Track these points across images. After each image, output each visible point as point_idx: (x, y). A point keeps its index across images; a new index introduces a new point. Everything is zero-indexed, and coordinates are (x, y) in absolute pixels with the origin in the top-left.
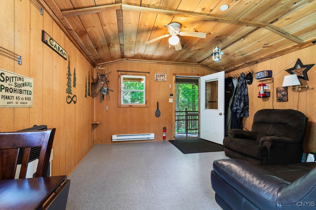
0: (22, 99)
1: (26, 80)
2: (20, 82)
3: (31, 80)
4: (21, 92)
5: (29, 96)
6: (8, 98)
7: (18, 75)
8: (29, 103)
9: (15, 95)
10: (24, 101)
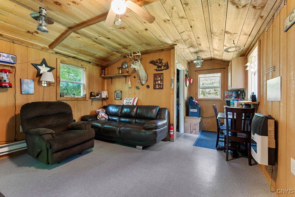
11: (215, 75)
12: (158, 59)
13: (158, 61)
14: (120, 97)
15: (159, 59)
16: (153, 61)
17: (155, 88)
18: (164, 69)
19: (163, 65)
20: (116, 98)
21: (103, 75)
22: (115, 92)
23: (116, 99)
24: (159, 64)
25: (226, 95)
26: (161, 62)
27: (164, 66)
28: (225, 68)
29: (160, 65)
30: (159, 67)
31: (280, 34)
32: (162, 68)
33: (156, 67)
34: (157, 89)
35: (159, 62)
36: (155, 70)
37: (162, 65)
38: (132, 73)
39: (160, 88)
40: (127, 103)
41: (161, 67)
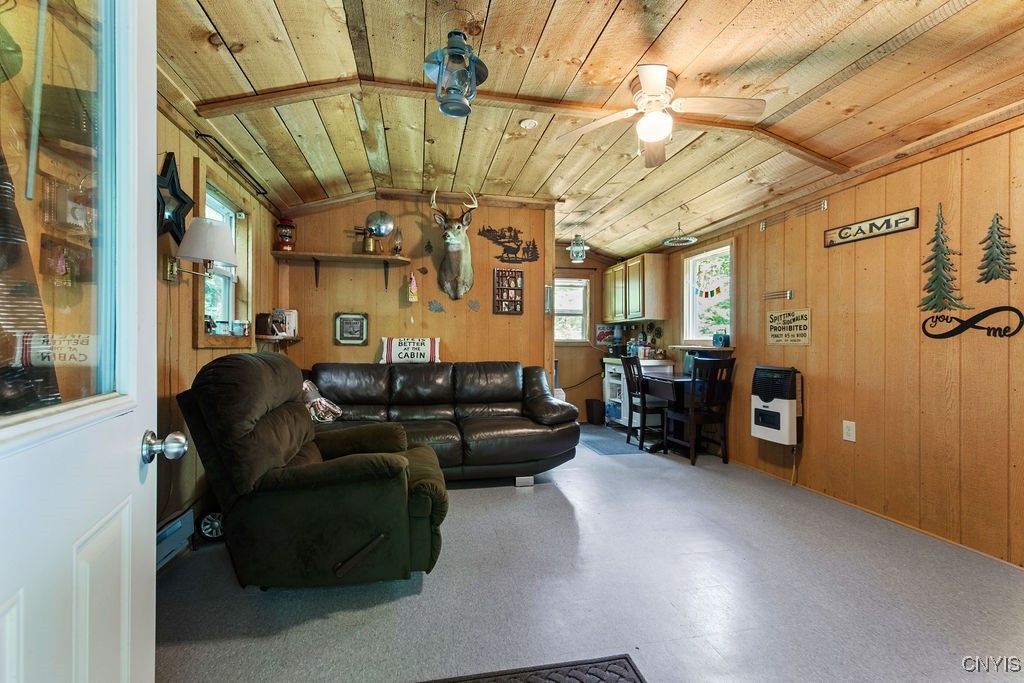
0: (793, 336)
1: (798, 314)
2: (790, 318)
3: (806, 312)
4: (790, 328)
5: (803, 332)
6: (776, 336)
7: (787, 311)
8: (804, 340)
9: (783, 333)
10: (796, 338)
11: (575, 282)
12: (505, 225)
13: (507, 234)
14: (362, 334)
15: (510, 229)
16: (490, 231)
17: (497, 310)
18: (524, 260)
19: (521, 247)
20: (342, 338)
21: (289, 248)
22: (337, 315)
23: (343, 342)
24: (509, 242)
25: (598, 332)
26: (515, 238)
27: (525, 251)
28: (595, 269)
29: (512, 245)
30: (507, 250)
31: (806, 246)
32: (520, 255)
33: (499, 250)
34: (505, 313)
35: (510, 237)
36: (497, 257)
37: (519, 246)
38: (413, 256)
39: (514, 313)
40: (406, 355)
41: (515, 251)
